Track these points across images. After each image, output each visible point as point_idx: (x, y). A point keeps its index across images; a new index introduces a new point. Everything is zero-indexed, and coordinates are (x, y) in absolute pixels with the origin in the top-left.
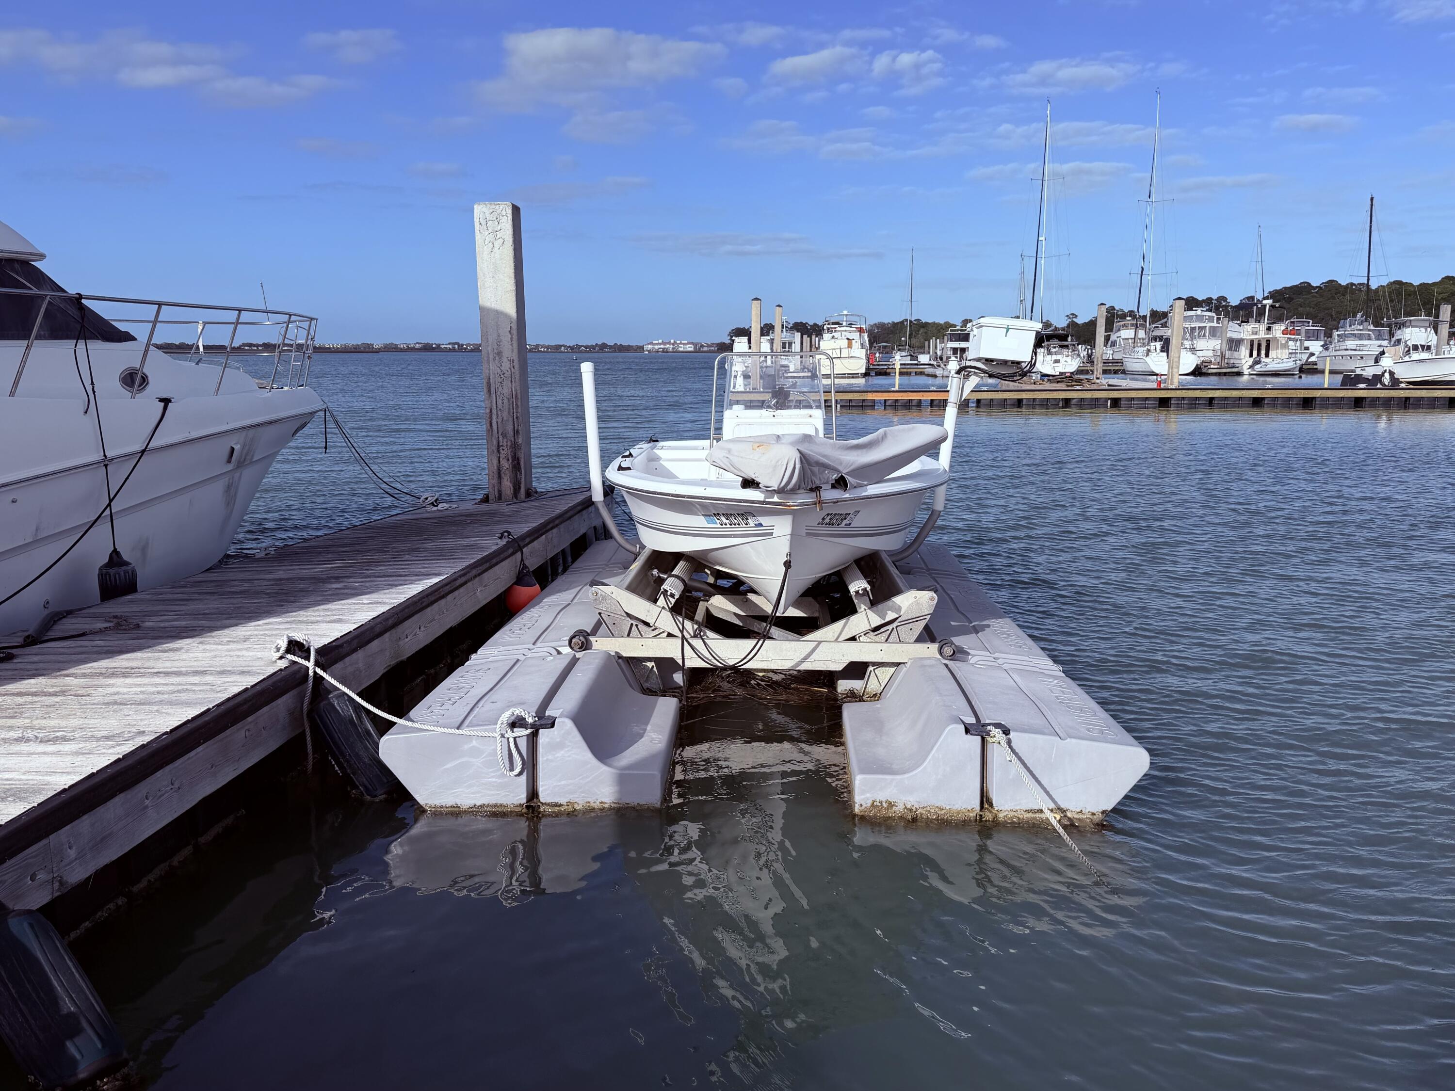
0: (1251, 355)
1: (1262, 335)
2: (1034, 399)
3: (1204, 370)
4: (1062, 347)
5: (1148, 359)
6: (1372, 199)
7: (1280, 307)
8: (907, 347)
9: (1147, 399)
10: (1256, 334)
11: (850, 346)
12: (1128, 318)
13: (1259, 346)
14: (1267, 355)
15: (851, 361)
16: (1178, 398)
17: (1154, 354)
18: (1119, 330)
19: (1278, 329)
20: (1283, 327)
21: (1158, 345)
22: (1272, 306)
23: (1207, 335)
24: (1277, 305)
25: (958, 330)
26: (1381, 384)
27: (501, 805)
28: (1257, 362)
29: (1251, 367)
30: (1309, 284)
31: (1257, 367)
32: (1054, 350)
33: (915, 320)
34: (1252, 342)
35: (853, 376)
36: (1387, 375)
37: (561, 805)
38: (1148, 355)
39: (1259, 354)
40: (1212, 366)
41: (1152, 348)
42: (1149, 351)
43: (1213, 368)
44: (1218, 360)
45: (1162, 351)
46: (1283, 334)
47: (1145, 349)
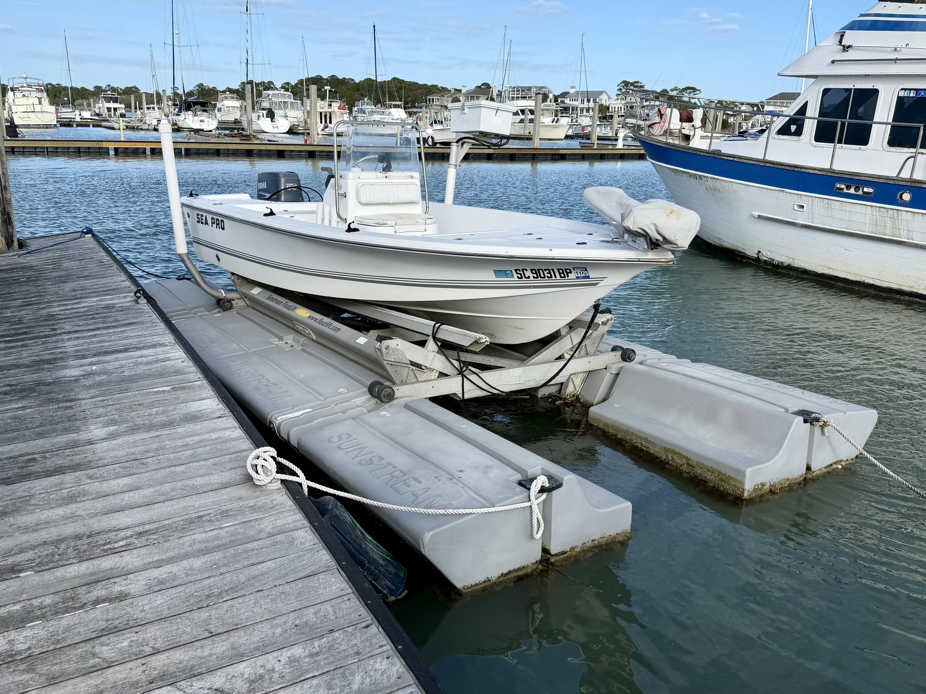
0: (321, 122)
1: (326, 109)
2: (228, 150)
3: (295, 131)
4: (204, 111)
5: (259, 122)
6: (374, 26)
7: (335, 91)
8: (71, 105)
9: (301, 151)
10: (323, 108)
11: (40, 103)
12: (227, 93)
13: (326, 116)
14: (331, 123)
15: (44, 114)
16: (320, 152)
17: (263, 119)
18: (223, 100)
19: (336, 105)
20: (338, 105)
21: (265, 112)
22: (330, 91)
23: (289, 107)
24: (333, 90)
25: (109, 94)
26: (428, 144)
27: (523, 567)
28: (326, 127)
29: (323, 130)
30: (321, 77)
31: (327, 130)
32: (199, 113)
33: (57, 84)
34: (321, 113)
35: (47, 126)
36: (430, 139)
37: (566, 552)
38: (259, 119)
39: (326, 122)
40: (300, 128)
41: (261, 114)
42: (259, 116)
43: (301, 129)
44: (303, 124)
45: (267, 117)
46: (339, 109)
47: (257, 115)
